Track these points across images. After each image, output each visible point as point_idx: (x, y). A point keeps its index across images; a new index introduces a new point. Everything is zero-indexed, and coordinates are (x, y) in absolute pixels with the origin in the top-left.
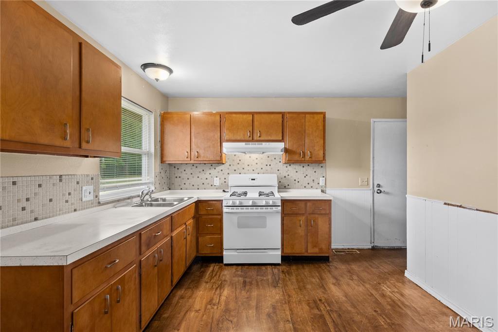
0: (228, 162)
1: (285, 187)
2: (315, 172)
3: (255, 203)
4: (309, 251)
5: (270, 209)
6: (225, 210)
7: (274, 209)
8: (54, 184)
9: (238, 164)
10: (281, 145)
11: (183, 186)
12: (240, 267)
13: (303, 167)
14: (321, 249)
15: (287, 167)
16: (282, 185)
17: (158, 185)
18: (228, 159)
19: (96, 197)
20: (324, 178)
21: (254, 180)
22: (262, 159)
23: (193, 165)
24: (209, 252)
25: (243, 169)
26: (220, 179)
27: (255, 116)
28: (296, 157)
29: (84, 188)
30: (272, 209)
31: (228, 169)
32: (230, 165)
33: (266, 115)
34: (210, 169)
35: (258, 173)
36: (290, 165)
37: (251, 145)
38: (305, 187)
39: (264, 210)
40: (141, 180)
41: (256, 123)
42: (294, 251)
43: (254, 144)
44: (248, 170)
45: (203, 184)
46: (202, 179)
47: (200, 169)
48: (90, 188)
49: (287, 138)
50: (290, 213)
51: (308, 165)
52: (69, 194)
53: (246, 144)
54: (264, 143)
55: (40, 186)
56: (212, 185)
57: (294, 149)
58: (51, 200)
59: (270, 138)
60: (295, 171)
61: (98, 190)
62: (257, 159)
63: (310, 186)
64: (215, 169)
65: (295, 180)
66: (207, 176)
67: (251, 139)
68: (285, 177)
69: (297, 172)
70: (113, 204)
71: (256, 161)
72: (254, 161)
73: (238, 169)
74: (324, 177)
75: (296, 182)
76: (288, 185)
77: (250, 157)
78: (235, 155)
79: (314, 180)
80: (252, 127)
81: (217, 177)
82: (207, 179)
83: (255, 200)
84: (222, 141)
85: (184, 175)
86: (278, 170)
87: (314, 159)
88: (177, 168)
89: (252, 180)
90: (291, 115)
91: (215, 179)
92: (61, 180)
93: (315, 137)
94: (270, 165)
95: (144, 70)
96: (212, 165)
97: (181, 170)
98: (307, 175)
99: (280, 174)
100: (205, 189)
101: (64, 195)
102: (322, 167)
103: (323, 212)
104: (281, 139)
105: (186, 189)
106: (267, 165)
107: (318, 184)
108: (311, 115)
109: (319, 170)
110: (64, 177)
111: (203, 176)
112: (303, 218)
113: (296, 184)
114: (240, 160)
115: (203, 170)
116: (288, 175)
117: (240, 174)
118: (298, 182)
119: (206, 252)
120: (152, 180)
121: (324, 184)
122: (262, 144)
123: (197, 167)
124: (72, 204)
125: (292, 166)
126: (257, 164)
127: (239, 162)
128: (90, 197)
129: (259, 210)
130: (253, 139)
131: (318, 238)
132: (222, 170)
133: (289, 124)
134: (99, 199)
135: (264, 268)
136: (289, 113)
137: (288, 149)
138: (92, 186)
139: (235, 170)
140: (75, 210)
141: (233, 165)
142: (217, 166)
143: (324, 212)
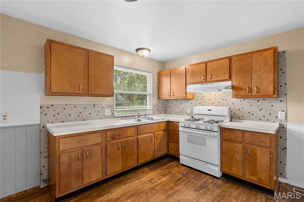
0: (196, 98)
1: (239, 118)
2: (272, 106)
3: (198, 127)
4: (246, 177)
5: (209, 133)
6: (180, 129)
7: (212, 134)
8: (91, 108)
9: (202, 99)
10: (229, 83)
11: (172, 112)
12: (189, 169)
13: (258, 101)
14: (260, 179)
15: (241, 101)
16: (236, 116)
17: (155, 111)
18: (196, 96)
19: (113, 114)
20: (284, 113)
21: (210, 110)
22: (219, 95)
23: (176, 100)
24: (174, 153)
25: (205, 102)
26: (191, 109)
27: (208, 64)
28: (243, 93)
29: (106, 110)
30: (211, 133)
31: (196, 102)
32: (197, 100)
33: (216, 62)
34: (185, 102)
35: (216, 106)
36: (244, 100)
37: (206, 86)
38: (260, 119)
39: (204, 133)
40: (147, 108)
41: (208, 69)
42: (231, 172)
43: (207, 85)
44: (209, 104)
45: (181, 111)
46: (180, 108)
47: (179, 103)
48: (109, 110)
49: (233, 77)
50: (228, 139)
51: (264, 99)
52: (98, 112)
53: (201, 85)
54: (214, 83)
55: (85, 108)
56: (186, 113)
57: (241, 86)
58: (90, 114)
59: (219, 79)
60: (249, 104)
61: (114, 111)
62: (215, 95)
63: (266, 118)
64: (188, 102)
65: (249, 113)
66: (184, 107)
67: (205, 80)
68: (239, 109)
69: (251, 105)
70: (122, 118)
71: (215, 97)
72: (213, 96)
73: (202, 102)
74: (283, 111)
75: (251, 114)
76: (242, 117)
77: (210, 94)
78: (200, 93)
79: (270, 114)
80: (205, 72)
81: (189, 108)
82: (183, 109)
83: (198, 125)
84: (187, 84)
85: (172, 106)
86: (233, 104)
87: (262, 93)
88: (168, 102)
89: (209, 110)
90: (238, 57)
91: (188, 108)
92: (94, 106)
93: (263, 73)
94: (226, 100)
95: (137, 52)
96: (186, 100)
97: (171, 103)
98: (262, 109)
99: (235, 107)
100: (182, 115)
101: (96, 112)
102: (281, 101)
103: (262, 144)
104: (228, 78)
105: (173, 114)
106: (223, 100)
107: (277, 117)
108: (259, 53)
109: (277, 105)
110: (95, 105)
111: (181, 106)
112: (240, 146)
113: (251, 116)
114: (203, 97)
115: (181, 103)
116: (243, 108)
117: (203, 106)
118: (253, 114)
119: (172, 152)
120: (151, 108)
121: (284, 118)
122: (213, 84)
123: (178, 101)
124: (100, 116)
125: (247, 100)
126: (215, 99)
127: (202, 98)
128: (110, 114)
129: (201, 132)
130: (206, 81)
131: (256, 168)
132: (192, 103)
133: (235, 65)
134: (114, 115)
135: (203, 175)
136: (236, 56)
137: (235, 86)
138: (110, 109)
139: (200, 103)
140: (101, 119)
141: (199, 100)
142: (189, 101)
143: (264, 145)
